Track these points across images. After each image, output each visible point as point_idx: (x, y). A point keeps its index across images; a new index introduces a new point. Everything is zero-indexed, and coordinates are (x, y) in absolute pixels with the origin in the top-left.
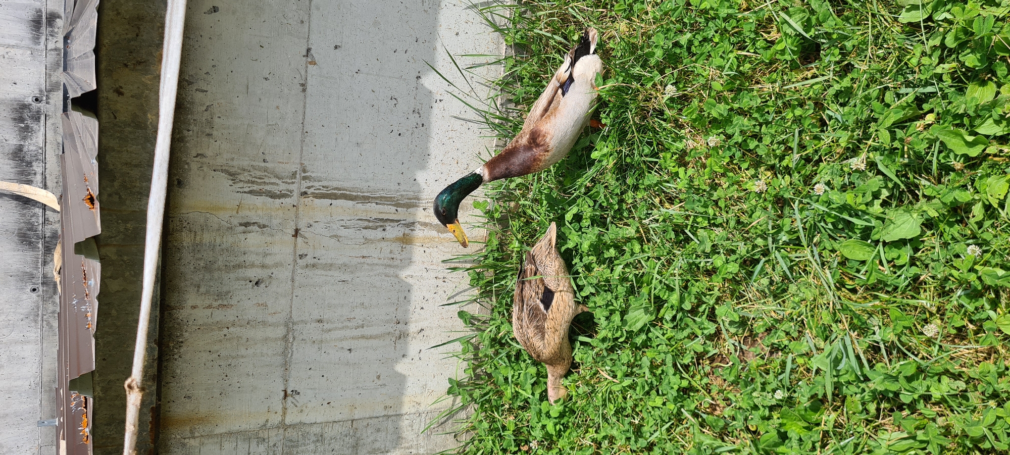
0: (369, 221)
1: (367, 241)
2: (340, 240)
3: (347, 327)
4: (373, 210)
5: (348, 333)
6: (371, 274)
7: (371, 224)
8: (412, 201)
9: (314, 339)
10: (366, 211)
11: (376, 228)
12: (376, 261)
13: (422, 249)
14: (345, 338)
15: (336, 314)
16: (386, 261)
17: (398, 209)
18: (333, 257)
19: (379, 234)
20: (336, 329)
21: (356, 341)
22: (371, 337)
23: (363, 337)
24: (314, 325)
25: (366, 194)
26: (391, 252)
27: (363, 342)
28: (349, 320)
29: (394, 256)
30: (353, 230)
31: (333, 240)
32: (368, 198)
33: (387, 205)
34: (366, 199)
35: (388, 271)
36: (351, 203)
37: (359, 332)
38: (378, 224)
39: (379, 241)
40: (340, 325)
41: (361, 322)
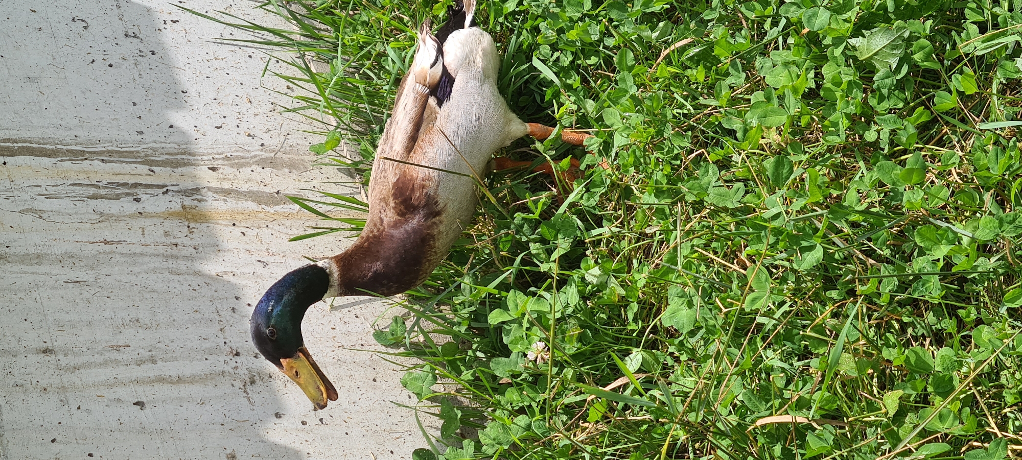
0: (98, 187)
1: (104, 218)
2: (45, 216)
3: (117, 362)
4: (102, 172)
5: (122, 373)
6: (136, 269)
7: (102, 192)
8: (179, 157)
9: (44, 383)
10: (86, 172)
11: (117, 197)
12: (139, 249)
13: (236, 231)
14: (117, 383)
15: (81, 339)
16: (161, 249)
17: (153, 168)
18: (38, 242)
19: (127, 206)
20: (88, 365)
21: (148, 388)
22: (180, 380)
23: (161, 380)
24: (33, 358)
25: (73, 147)
26: (166, 234)
27: (164, 390)
28: (117, 348)
29: (178, 241)
30: (67, 201)
31: (29, 218)
32: (82, 153)
33: (127, 162)
34: (77, 155)
35: (171, 264)
36: (46, 161)
37: (148, 371)
38: (119, 191)
39: (131, 216)
40: (98, 359)
41: (145, 354)
